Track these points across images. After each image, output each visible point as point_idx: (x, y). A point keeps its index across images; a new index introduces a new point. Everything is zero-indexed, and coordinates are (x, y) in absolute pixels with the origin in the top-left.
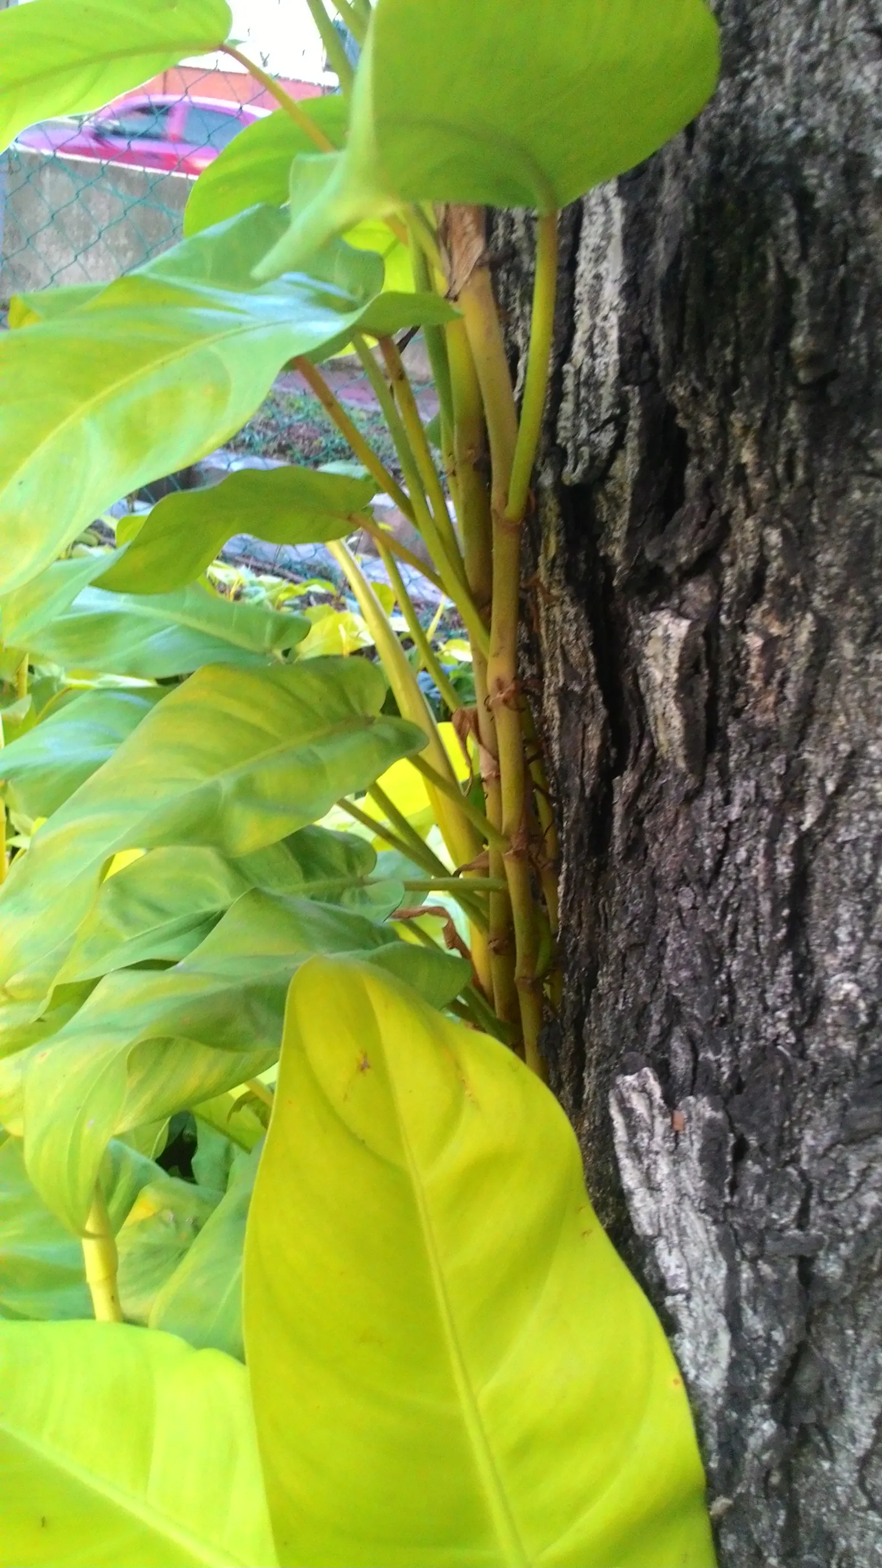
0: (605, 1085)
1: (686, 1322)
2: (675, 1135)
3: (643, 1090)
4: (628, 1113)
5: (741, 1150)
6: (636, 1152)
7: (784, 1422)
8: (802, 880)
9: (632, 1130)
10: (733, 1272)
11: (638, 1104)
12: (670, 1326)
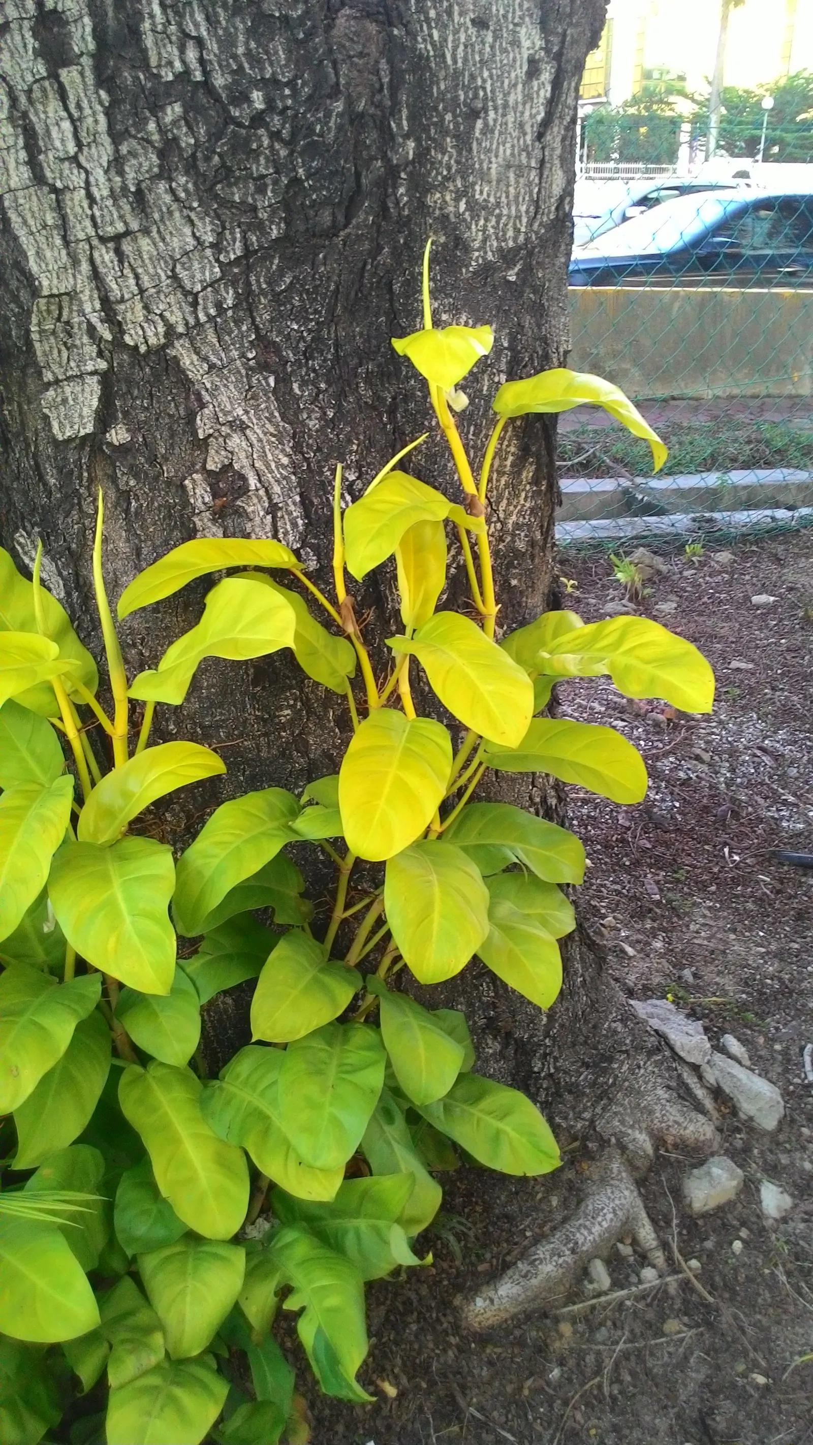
0: (13, 539)
1: (52, 586)
2: (33, 542)
3: (22, 536)
4: (20, 544)
5: (48, 535)
6: (26, 553)
7: (80, 592)
8: (37, 464)
9: (23, 548)
10: (57, 565)
11: (22, 540)
12: (49, 590)
